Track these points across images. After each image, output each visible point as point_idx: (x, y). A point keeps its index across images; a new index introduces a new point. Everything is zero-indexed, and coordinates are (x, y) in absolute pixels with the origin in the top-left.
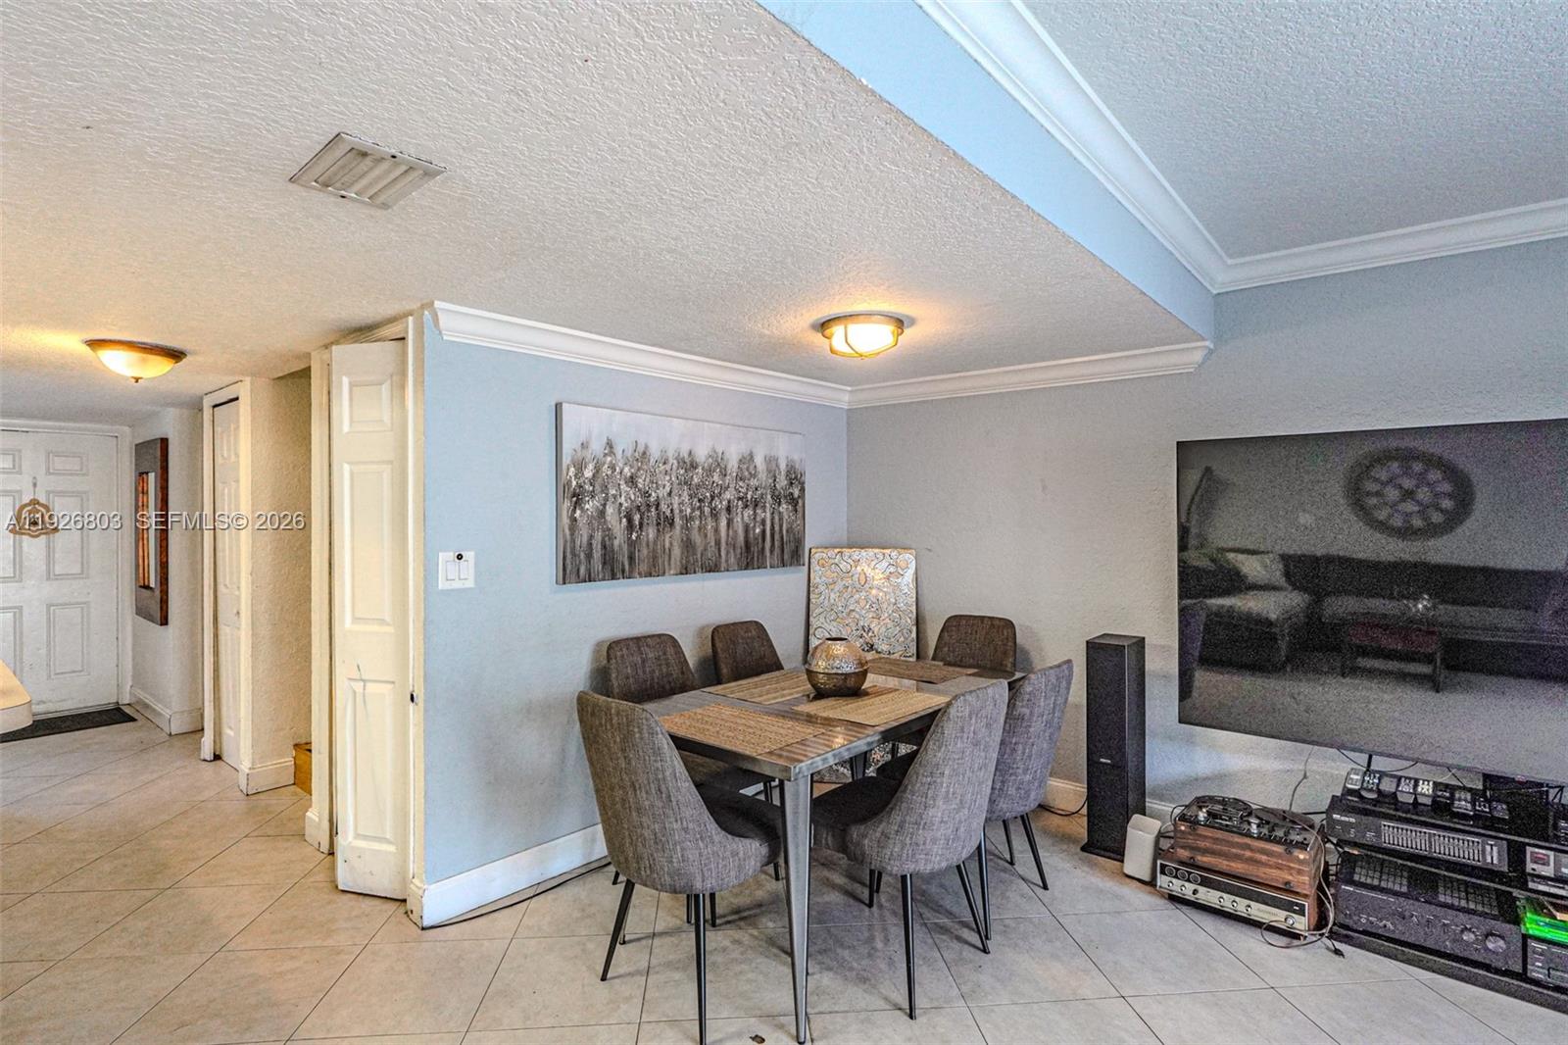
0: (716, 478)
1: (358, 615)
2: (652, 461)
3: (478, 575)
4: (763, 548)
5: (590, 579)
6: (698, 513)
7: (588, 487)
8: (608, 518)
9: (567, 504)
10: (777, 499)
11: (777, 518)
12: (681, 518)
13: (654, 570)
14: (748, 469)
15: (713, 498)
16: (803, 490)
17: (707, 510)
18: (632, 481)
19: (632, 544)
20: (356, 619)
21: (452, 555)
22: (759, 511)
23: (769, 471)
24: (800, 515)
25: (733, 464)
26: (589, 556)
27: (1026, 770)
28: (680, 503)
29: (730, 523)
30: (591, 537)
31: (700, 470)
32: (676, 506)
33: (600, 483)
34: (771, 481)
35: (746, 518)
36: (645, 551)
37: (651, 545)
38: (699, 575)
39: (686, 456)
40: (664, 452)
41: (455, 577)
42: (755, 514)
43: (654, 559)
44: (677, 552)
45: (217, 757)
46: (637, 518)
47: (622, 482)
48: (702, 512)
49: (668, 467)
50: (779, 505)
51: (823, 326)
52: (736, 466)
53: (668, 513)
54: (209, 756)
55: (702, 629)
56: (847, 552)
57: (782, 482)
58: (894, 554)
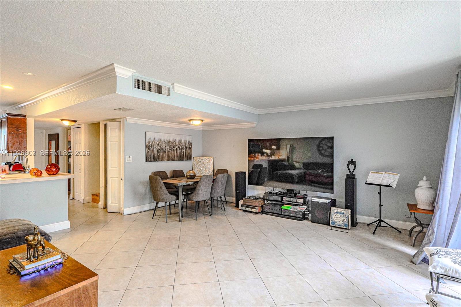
0: (174, 144)
1: (112, 166)
2: (162, 141)
3: (133, 160)
4: (183, 157)
5: (151, 161)
6: (170, 150)
7: (151, 146)
8: (154, 151)
9: (147, 149)
10: (186, 148)
11: (186, 151)
12: (167, 151)
13: (162, 160)
14: (180, 142)
15: (173, 148)
16: (192, 146)
17: (172, 150)
18: (158, 145)
19: (158, 155)
20: (111, 167)
21: (128, 157)
22: (182, 150)
23: (185, 143)
24: (191, 151)
25: (177, 142)
26: (151, 157)
27: (218, 189)
28: (167, 148)
29: (177, 152)
30: (151, 154)
31: (171, 143)
32: (166, 149)
33: (153, 145)
34: (185, 144)
35: (180, 151)
36: (160, 157)
37: (162, 156)
38: (171, 161)
39: (168, 140)
40: (164, 139)
41: (129, 160)
42: (182, 151)
43: (162, 158)
44: (166, 157)
45: (73, 199)
46: (159, 151)
47: (157, 145)
48: (171, 150)
49: (165, 142)
50: (187, 149)
51: (190, 120)
52: (178, 142)
53: (165, 150)
54: (72, 198)
55: (171, 171)
56: (200, 158)
57: (187, 145)
58: (209, 158)
